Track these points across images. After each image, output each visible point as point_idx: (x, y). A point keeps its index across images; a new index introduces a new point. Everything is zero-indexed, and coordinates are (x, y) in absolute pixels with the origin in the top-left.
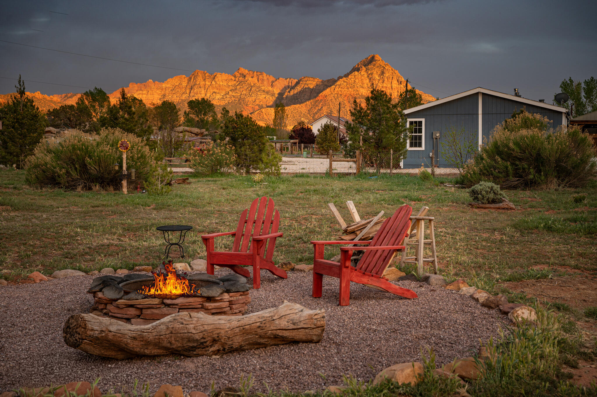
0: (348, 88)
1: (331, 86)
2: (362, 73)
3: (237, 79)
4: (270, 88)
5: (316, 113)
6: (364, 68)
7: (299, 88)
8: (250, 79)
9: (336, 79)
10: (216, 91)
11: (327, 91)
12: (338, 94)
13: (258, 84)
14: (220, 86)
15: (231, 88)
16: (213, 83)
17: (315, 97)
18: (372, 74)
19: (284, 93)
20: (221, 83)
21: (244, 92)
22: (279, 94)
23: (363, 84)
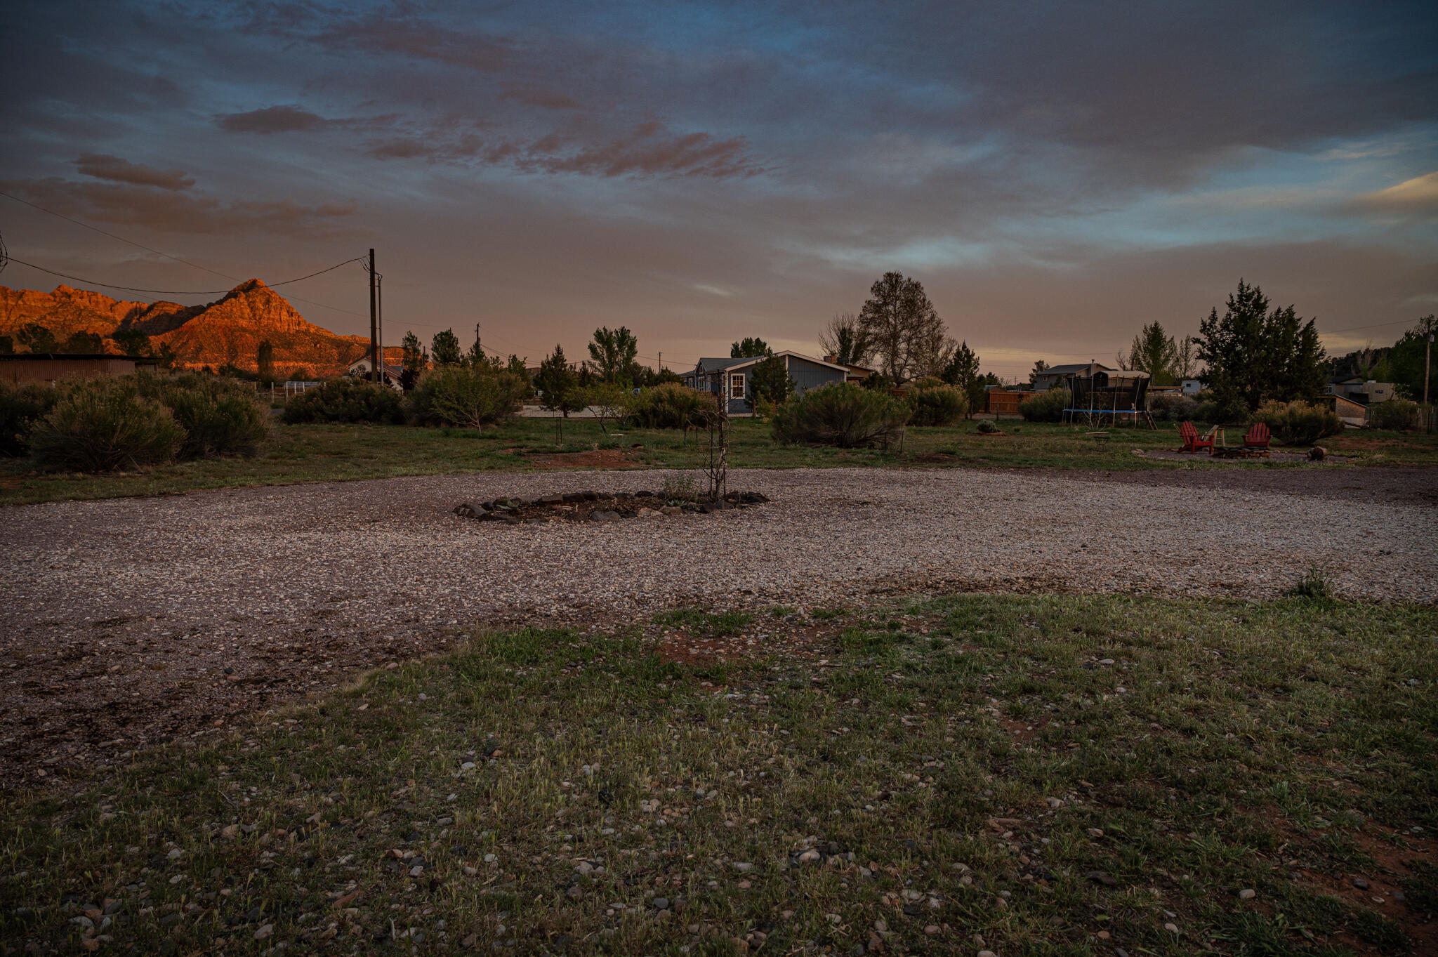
0: (223, 318)
1: (198, 314)
2: (241, 300)
3: (58, 300)
4: (110, 314)
5: (180, 347)
6: (243, 295)
7: (152, 315)
8: (78, 300)
9: (205, 306)
10: (24, 313)
11: (195, 321)
12: (209, 325)
13: (91, 307)
14: (31, 307)
15: (49, 310)
16: (20, 302)
17: (177, 327)
18: (254, 302)
19: (131, 321)
20: (33, 304)
21: (70, 317)
22: (123, 321)
23: (242, 313)
